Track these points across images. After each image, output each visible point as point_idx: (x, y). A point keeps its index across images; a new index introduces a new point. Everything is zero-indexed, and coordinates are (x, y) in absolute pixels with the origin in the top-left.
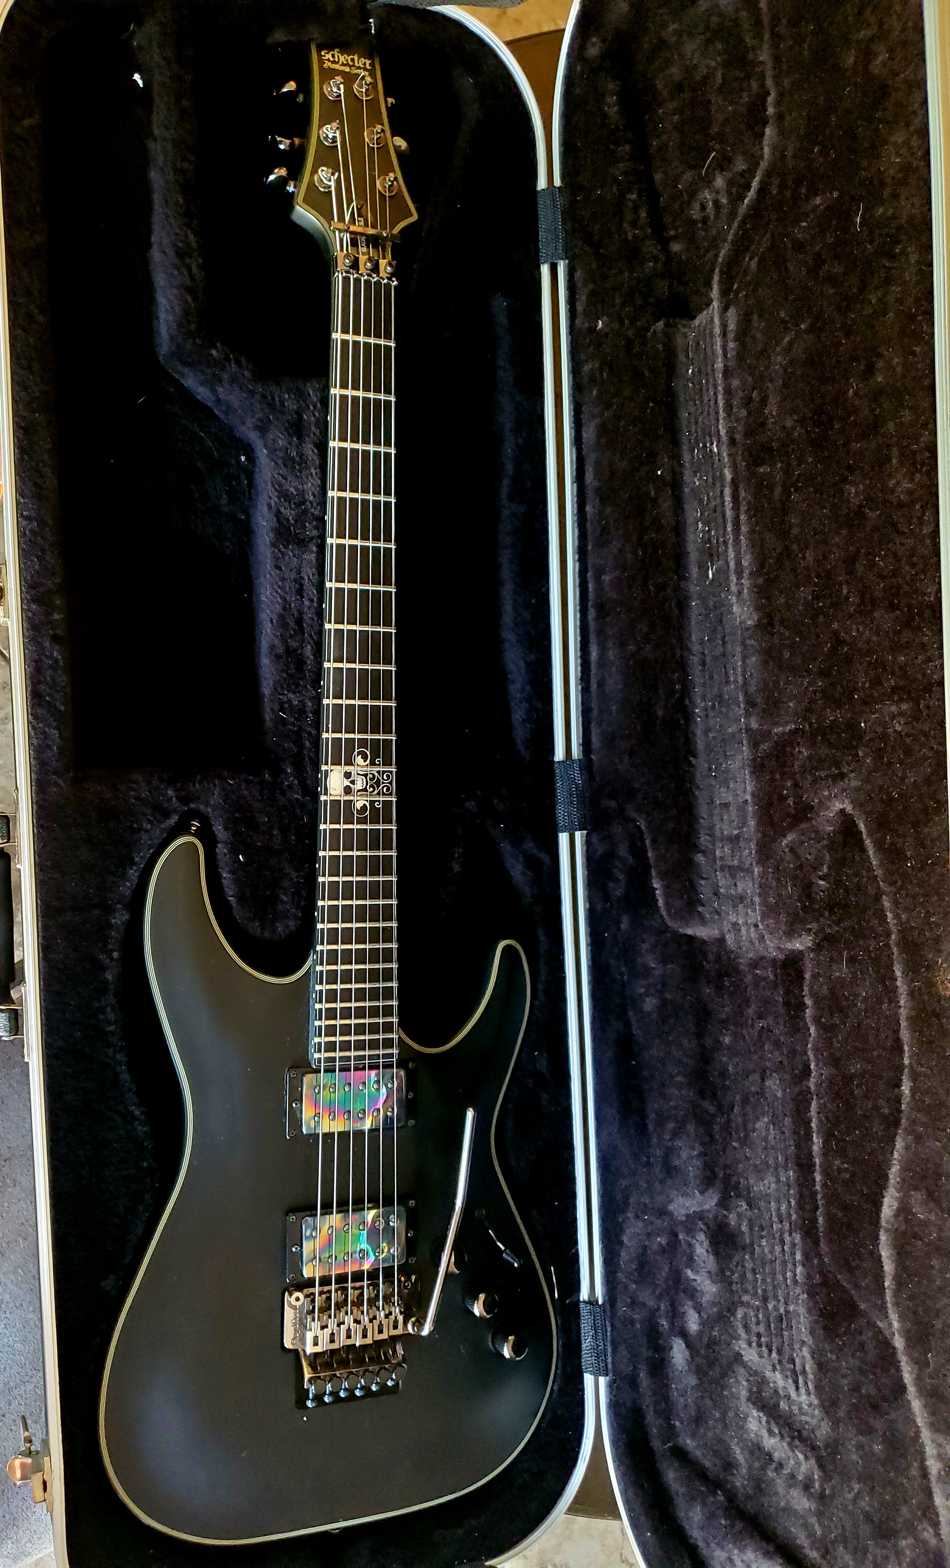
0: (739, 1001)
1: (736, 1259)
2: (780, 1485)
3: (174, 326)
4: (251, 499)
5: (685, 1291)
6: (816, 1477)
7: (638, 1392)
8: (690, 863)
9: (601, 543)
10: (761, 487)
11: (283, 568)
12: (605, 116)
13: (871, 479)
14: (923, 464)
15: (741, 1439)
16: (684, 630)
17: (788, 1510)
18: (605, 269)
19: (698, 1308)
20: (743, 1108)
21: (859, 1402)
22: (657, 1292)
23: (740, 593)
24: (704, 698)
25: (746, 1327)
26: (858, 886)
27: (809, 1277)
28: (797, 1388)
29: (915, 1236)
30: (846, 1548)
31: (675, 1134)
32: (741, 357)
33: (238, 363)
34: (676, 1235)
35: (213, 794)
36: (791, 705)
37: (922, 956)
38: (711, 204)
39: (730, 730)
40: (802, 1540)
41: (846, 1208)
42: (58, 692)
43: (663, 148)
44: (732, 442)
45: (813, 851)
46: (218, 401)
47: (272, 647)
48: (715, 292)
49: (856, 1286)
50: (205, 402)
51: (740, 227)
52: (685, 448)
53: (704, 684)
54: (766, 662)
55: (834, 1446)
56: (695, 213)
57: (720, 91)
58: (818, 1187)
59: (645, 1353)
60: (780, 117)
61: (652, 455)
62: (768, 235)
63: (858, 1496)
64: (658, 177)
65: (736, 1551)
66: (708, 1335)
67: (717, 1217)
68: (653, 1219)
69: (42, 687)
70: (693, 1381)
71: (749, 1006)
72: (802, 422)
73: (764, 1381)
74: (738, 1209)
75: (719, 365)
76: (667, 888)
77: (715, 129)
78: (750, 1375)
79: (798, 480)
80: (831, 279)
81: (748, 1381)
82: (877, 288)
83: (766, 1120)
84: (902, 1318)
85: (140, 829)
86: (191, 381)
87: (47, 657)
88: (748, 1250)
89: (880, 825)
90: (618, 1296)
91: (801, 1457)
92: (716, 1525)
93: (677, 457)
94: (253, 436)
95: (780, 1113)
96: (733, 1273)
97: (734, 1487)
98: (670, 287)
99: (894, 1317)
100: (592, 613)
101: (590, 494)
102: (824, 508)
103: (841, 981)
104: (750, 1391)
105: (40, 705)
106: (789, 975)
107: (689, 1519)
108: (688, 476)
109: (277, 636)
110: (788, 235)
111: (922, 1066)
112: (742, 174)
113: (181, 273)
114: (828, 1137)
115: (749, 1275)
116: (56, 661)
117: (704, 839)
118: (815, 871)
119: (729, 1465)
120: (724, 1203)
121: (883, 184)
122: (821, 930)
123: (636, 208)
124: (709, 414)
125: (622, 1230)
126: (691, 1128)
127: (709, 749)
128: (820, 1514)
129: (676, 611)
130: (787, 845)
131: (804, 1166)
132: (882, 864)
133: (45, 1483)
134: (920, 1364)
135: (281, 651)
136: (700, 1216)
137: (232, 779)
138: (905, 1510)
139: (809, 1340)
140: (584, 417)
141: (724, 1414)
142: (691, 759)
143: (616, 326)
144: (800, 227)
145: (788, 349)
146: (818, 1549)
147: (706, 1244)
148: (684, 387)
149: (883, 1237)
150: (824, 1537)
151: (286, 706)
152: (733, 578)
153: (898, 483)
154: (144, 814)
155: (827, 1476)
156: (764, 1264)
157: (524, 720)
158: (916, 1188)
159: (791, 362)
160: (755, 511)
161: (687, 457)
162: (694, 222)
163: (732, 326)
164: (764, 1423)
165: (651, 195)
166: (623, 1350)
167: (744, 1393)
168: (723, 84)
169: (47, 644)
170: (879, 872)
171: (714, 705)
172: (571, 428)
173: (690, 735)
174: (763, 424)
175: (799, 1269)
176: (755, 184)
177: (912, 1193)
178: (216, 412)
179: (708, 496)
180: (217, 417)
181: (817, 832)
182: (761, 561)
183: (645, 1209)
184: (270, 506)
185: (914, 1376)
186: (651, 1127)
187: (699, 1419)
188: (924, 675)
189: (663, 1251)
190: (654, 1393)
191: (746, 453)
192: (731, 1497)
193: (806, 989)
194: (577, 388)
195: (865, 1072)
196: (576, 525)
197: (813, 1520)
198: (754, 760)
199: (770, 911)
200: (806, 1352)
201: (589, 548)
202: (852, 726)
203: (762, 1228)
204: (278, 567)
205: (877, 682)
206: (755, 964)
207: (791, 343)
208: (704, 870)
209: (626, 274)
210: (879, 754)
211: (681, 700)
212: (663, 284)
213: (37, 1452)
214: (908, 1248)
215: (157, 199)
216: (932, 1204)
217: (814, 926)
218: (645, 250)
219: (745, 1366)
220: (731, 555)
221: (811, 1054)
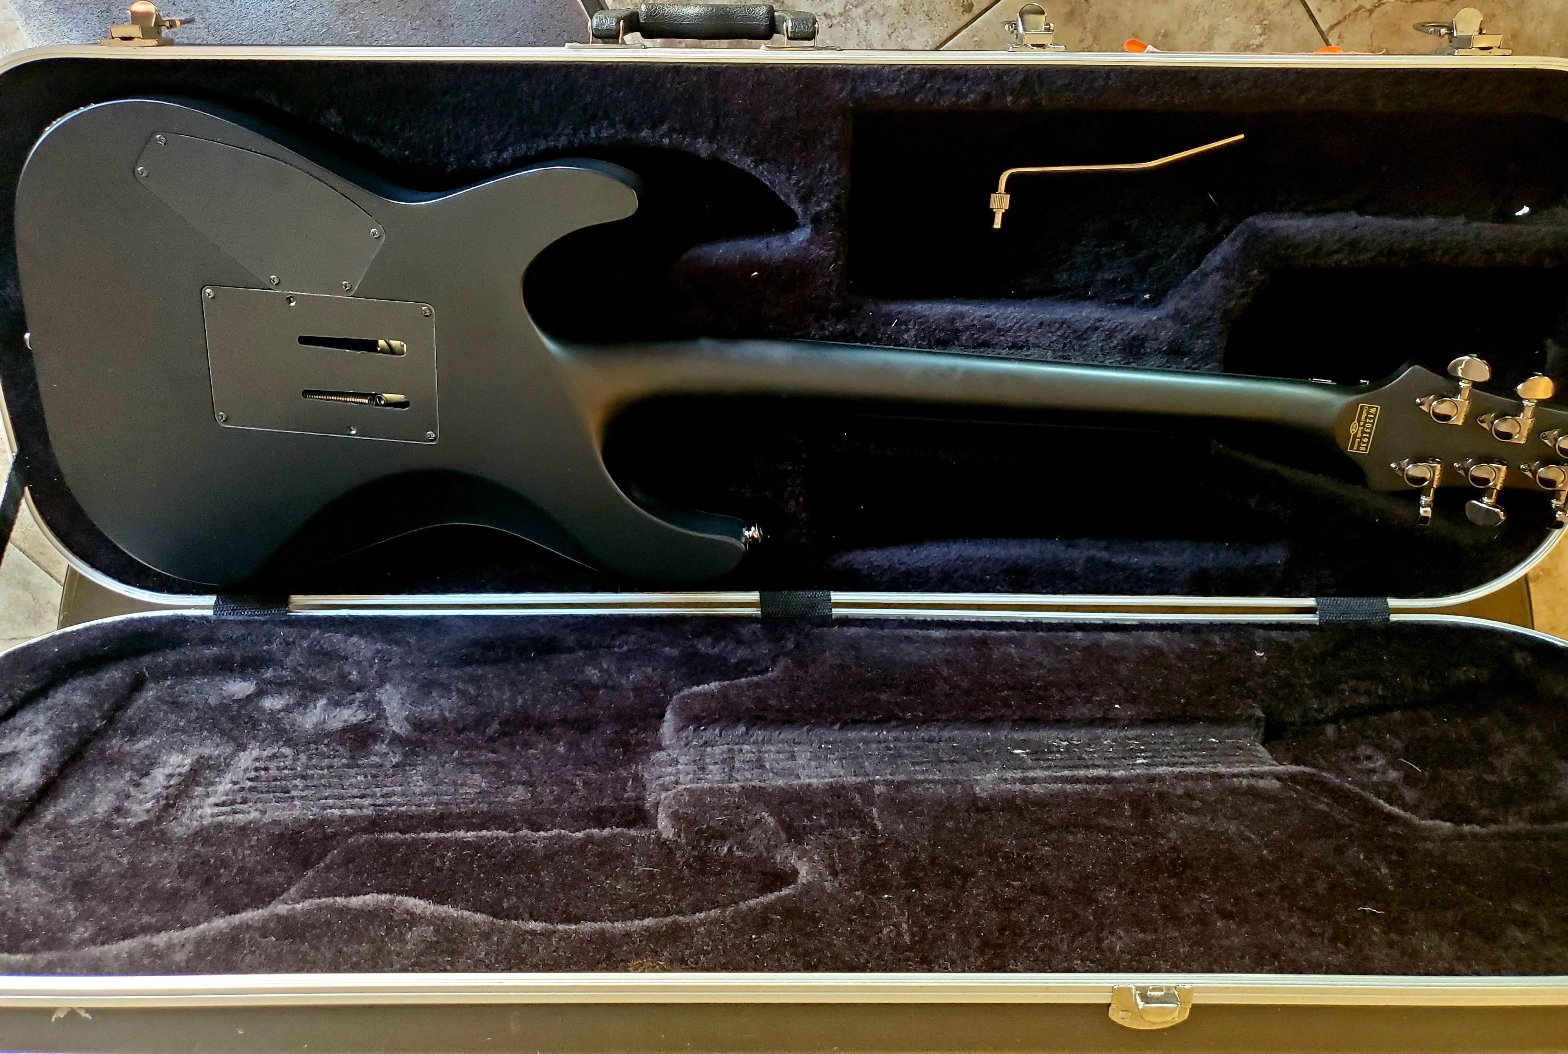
0: (599, 762)
1: (341, 749)
2: (119, 784)
3: (1284, 234)
4: (1107, 302)
5: (304, 696)
6: (129, 820)
7: (197, 644)
8: (737, 721)
9: (1045, 645)
10: (1108, 806)
11: (1040, 330)
12: (1457, 666)
13: (1124, 913)
14: (1139, 962)
15: (161, 746)
16: (963, 723)
17: (92, 791)
18: (1312, 661)
19: (288, 709)
20: (494, 763)
21: (211, 866)
22: (300, 668)
23: (1006, 780)
24: (896, 739)
25: (274, 756)
26: (724, 884)
27: (330, 821)
28: (217, 805)
29: (389, 929)
30: (60, 847)
31: (462, 693)
32: (1234, 791)
33: (1244, 295)
34: (360, 690)
35: (820, 249)
36: (901, 827)
37: (665, 946)
38: (1372, 765)
39: (867, 764)
40: (62, 805)
41: (405, 861)
42: (934, 98)
43: (1424, 722)
44: (1152, 779)
45: (758, 843)
46: (1206, 275)
47: (962, 316)
48: (1294, 768)
49: (329, 868)
50: (1205, 261)
51: (1356, 794)
52: (1139, 732)
53: (911, 741)
54: (940, 803)
55: (164, 840)
56: (1364, 750)
57: (1479, 779)
58: (422, 834)
59: (238, 654)
60: (1461, 837)
61: (1134, 700)
62: (1347, 821)
63: (115, 862)
64: (1397, 714)
65: (46, 737)
66: (261, 718)
67: (382, 732)
68: (376, 667)
69: (940, 80)
70: (213, 701)
71: (595, 772)
72: (1174, 848)
73: (220, 772)
74: (391, 754)
75: (1222, 769)
76: (712, 695)
77: (1443, 772)
78: (225, 759)
79: (1118, 842)
80: (1310, 881)
81: (219, 755)
82: (1304, 924)
83: (483, 785)
84: (309, 912)
85: (791, 173)
86: (1226, 249)
87: (969, 87)
88: (351, 761)
89: (790, 911)
90: (295, 630)
91: (149, 805)
92: (71, 718)
93: (1131, 723)
94: (1169, 306)
95: (493, 799)
96: (327, 745)
97: (110, 738)
98: (1293, 724)
99: (306, 904)
100: (977, 633)
101: (1094, 636)
102: (1094, 867)
103: (629, 865)
104: (210, 757)
105: (922, 77)
106: (630, 813)
107: (74, 690)
108: (1112, 733)
109: (972, 321)
110: (1351, 840)
111: (558, 942)
112: (1401, 797)
113: (1335, 242)
114: (476, 846)
115: (326, 762)
116: (966, 96)
117: (759, 734)
118: (737, 843)
119: (132, 733)
120: (396, 740)
121: (1402, 933)
122: (679, 847)
123: (1368, 693)
124: (1174, 756)
125: (362, 636)
126: (472, 710)
127: (847, 742)
128: (91, 823)
129: (983, 717)
130: (763, 817)
131: (441, 822)
132: (751, 909)
133: (130, 39)
134: (263, 930)
135: (958, 324)
136: (381, 715)
137: (834, 270)
138: (104, 909)
139: (267, 819)
140: (1168, 634)
141: (184, 731)
142: (838, 725)
143: (1258, 669)
144: (1359, 853)
145: (1241, 836)
146: (55, 819)
147: (354, 720)
148: (1196, 733)
149: (385, 897)
150: (69, 827)
151: (903, 327)
152: (1019, 774)
153: (1121, 938)
154: (805, 178)
155: (131, 831)
156: (339, 777)
157: (871, 562)
158: (437, 931)
159: (1229, 840)
160: (1085, 799)
161: (1131, 733)
162: (1354, 748)
163: (1262, 783)
164: (178, 770)
165: (1380, 709)
166: (239, 632)
167: (207, 752)
168: (1486, 782)
169: (982, 88)
170: (743, 906)
171: (890, 749)
172: (1156, 621)
173: (862, 725)
174: (1170, 810)
175: (337, 812)
176: (1396, 810)
177: (432, 928)
178: (1194, 272)
179: (1094, 752)
180: (1189, 272)
181: (776, 846)
182: (1040, 803)
183: (385, 660)
184: (1101, 320)
185: (250, 923)
186: (469, 669)
187: (176, 706)
188: (937, 957)
189: (343, 676)
190: (197, 662)
191: (1141, 792)
192: (99, 734)
193: (619, 830)
194: (1197, 629)
195: (542, 885)
196: (1062, 621)
197: (85, 816)
198: (843, 787)
199: (697, 797)
200: (254, 815)
201: (1041, 633)
202: (885, 886)
203: (374, 776)
204: (1041, 324)
205: (929, 911)
206: (637, 779)
207: (1248, 839)
208: (729, 733)
209: (1308, 682)
210: (861, 911)
211: (897, 718)
212: (1296, 715)
213: (159, 33)
214: (377, 923)
215: (1409, 223)
216: (423, 946)
217: (683, 840)
218: (1329, 700)
219: (234, 754)
220: (1039, 773)
221: (555, 832)
